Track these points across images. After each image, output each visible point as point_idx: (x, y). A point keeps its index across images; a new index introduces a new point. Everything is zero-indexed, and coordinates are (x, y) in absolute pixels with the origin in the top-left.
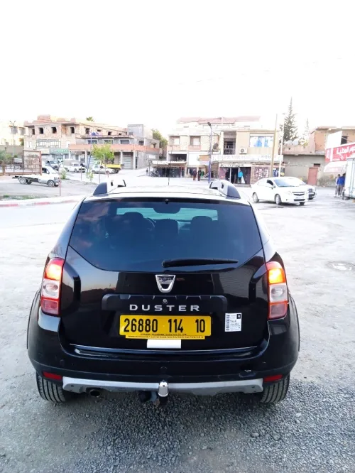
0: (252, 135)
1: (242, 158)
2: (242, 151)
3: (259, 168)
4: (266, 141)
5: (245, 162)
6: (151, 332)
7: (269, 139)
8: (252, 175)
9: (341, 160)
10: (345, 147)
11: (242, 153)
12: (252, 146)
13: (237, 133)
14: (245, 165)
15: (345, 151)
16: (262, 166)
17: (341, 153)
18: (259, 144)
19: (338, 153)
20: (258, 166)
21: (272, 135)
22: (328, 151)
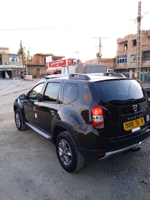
0: (9, 56)
1: (7, 66)
2: (6, 63)
3: (15, 71)
4: (16, 59)
5: (9, 68)
7: (17, 58)
8: (13, 74)
9: (53, 67)
10: (54, 62)
11: (6, 64)
12: (10, 61)
13: (3, 56)
14: (9, 70)
15: (54, 64)
16: (17, 70)
17: (52, 64)
18: (13, 60)
19: (51, 64)
20: (15, 70)
21: (19, 56)
22: (47, 64)
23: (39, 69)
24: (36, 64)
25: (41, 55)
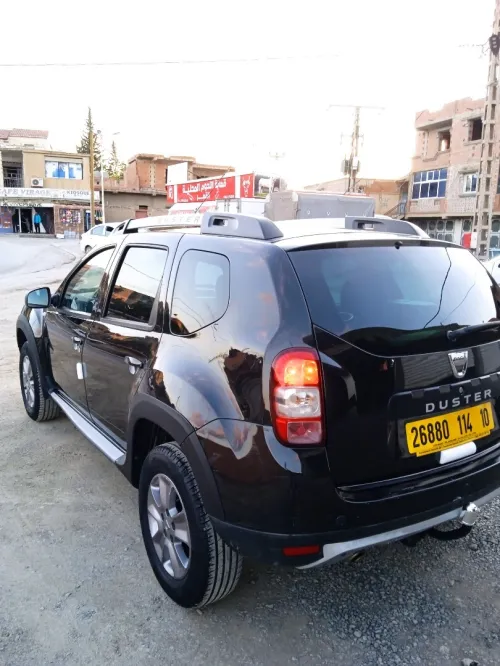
0: (48, 159)
1: (37, 194)
2: (36, 182)
3: (65, 210)
4: (70, 170)
5: (44, 200)
6: (443, 439)
7: (74, 167)
8: (57, 220)
9: (190, 201)
10: (195, 184)
11: (36, 185)
12: (50, 175)
13: (25, 155)
14: (44, 205)
15: (196, 190)
16: (71, 207)
17: (188, 192)
18: (60, 173)
19: (184, 192)
20: (63, 206)
21: (79, 161)
22: (170, 189)
23: (146, 207)
24: (138, 191)
25: (156, 159)
